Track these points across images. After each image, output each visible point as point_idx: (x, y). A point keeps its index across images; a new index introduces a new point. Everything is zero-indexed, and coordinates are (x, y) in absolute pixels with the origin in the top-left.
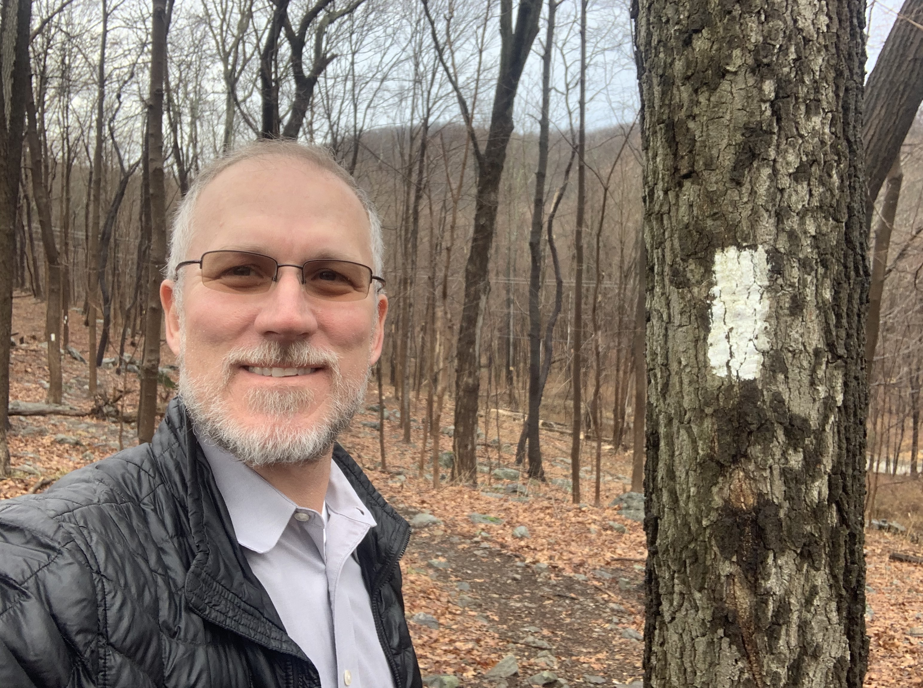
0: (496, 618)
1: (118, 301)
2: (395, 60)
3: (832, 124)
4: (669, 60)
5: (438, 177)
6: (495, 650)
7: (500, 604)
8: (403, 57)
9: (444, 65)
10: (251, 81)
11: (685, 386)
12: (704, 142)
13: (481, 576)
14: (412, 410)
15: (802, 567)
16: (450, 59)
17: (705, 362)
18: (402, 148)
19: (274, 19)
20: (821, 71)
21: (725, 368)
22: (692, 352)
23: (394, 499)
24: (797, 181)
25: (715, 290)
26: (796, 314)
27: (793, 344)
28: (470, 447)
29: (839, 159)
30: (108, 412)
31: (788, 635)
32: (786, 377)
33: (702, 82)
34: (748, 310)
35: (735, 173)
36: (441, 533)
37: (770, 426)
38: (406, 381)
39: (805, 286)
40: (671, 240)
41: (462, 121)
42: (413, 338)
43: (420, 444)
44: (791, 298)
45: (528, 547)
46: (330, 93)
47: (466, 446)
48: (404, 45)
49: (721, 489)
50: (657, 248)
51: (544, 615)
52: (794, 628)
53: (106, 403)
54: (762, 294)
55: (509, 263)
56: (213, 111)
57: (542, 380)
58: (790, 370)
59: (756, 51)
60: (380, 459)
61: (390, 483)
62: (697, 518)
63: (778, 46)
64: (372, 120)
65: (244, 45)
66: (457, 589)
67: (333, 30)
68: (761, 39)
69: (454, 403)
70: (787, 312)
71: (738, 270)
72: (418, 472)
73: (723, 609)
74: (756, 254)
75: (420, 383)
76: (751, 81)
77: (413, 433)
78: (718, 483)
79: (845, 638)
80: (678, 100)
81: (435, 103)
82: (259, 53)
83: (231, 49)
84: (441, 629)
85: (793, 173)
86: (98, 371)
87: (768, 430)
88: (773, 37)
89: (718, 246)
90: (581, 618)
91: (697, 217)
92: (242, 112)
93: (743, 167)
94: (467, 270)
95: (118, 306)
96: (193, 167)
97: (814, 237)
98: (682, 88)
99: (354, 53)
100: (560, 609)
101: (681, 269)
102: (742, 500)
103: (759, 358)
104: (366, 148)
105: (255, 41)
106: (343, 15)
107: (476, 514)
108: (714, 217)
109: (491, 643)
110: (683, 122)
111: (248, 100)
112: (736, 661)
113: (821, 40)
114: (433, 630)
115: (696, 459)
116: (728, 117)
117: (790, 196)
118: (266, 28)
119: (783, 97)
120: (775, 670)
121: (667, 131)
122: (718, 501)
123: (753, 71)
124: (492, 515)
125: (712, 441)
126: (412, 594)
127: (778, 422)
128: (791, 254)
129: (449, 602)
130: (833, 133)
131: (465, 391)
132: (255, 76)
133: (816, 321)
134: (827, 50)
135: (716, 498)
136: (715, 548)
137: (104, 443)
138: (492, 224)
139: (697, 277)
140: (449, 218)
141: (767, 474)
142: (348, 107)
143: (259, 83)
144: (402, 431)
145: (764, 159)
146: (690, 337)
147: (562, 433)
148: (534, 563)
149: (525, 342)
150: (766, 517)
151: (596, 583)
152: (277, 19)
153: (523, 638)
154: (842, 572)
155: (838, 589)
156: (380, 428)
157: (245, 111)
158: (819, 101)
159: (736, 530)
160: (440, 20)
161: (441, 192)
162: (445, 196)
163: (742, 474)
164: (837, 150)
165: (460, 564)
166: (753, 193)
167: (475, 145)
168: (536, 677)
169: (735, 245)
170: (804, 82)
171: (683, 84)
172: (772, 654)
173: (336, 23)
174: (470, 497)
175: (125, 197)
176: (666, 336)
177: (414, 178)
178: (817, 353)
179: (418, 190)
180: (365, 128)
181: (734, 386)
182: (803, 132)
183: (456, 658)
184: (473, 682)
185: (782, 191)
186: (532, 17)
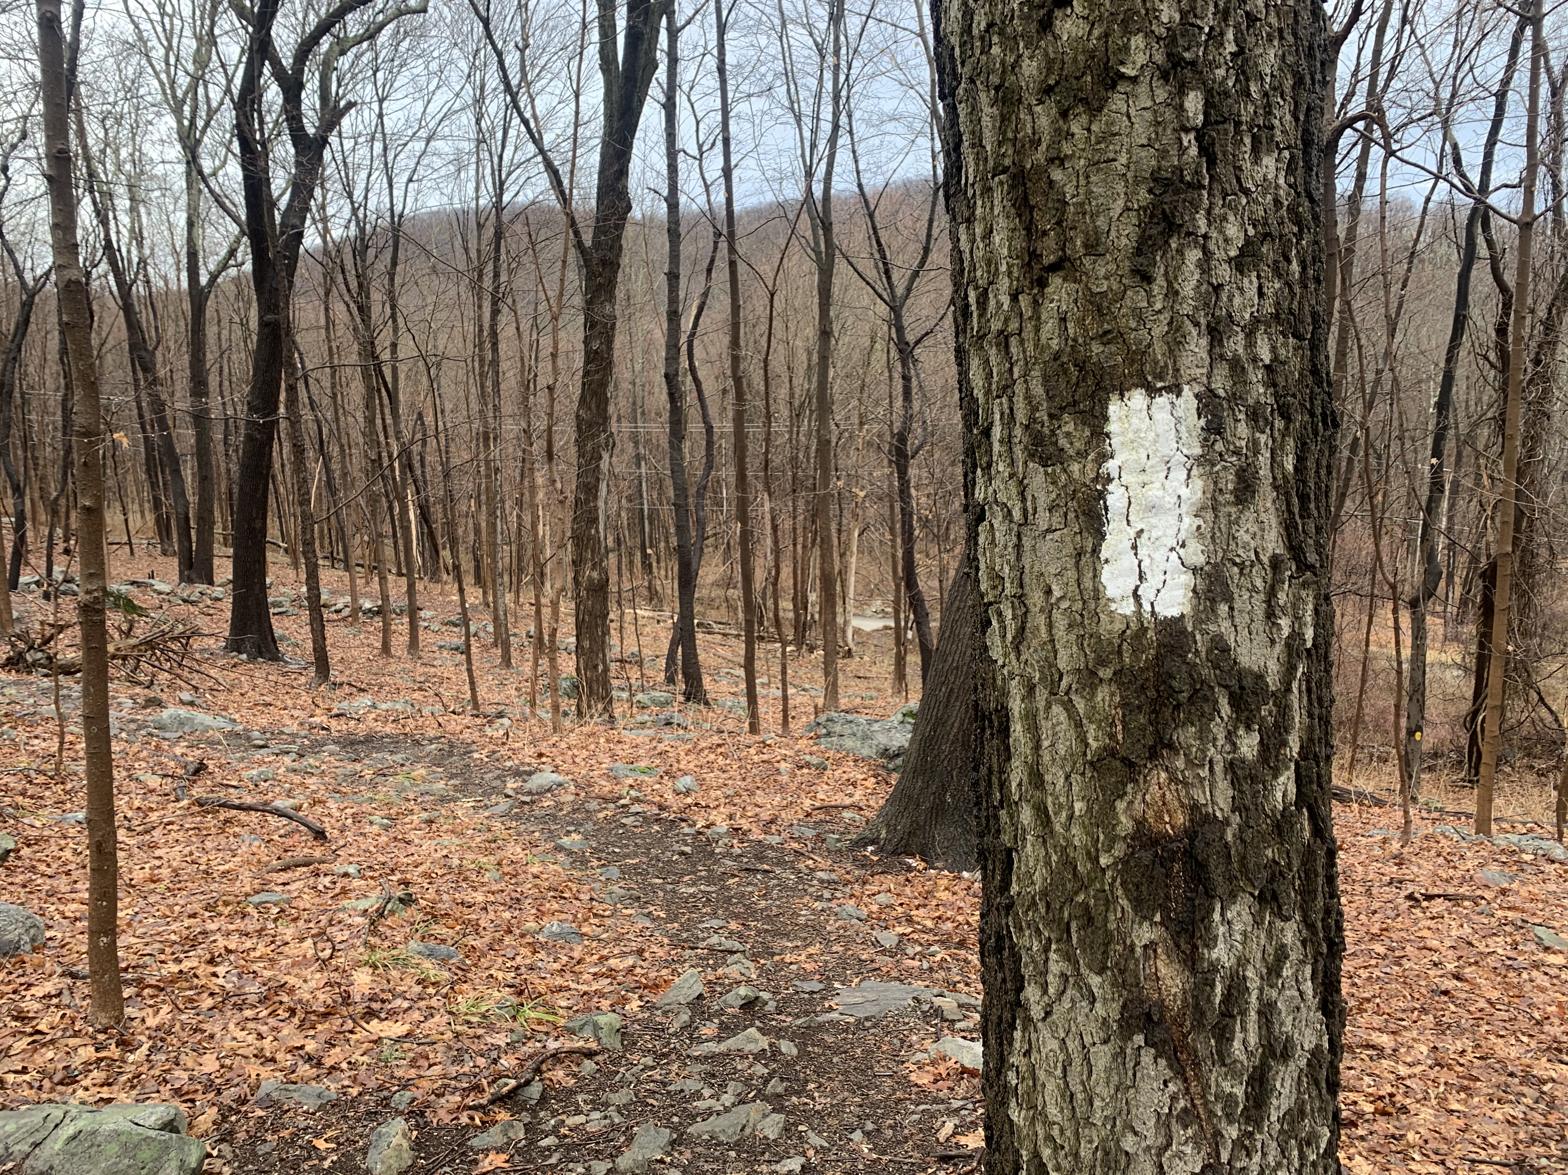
0: (662, 915)
1: (36, 486)
2: (445, 110)
3: (1290, 170)
4: (1010, 59)
5: (523, 281)
6: (667, 964)
7: (666, 892)
8: (457, 106)
9: (520, 114)
10: (222, 143)
11: (1060, 632)
12: (1082, 204)
13: (636, 855)
14: (511, 619)
15: (1263, 919)
16: (529, 107)
17: (1096, 590)
18: (465, 240)
19: (251, 48)
20: (1272, 76)
21: (1132, 600)
22: (1072, 574)
23: (498, 755)
24: (1242, 273)
25: (1111, 466)
26: (1246, 500)
27: (1240, 552)
28: (600, 668)
29: (1301, 231)
30: (35, 661)
31: (1244, 1029)
32: (1231, 608)
33: (1075, 96)
34: (1168, 499)
35: (1140, 259)
36: (571, 798)
37: (1209, 694)
38: (499, 581)
39: (1256, 452)
40: (1026, 381)
41: (552, 199)
42: (504, 518)
43: (527, 669)
44: (1237, 474)
45: (696, 805)
46: (349, 160)
47: (596, 667)
48: (458, 88)
49: (1131, 802)
50: (998, 397)
51: (728, 900)
52: (1253, 1015)
53: (31, 647)
54: (1190, 470)
55: (634, 403)
56: (165, 190)
57: (694, 566)
58: (1236, 596)
59: (1170, 39)
60: (468, 695)
61: (489, 731)
62: (1088, 853)
63: (1207, 30)
64: (416, 200)
65: (206, 88)
66: (602, 878)
67: (347, 66)
68: (1177, 16)
69: (573, 606)
70: (1230, 498)
71: (1149, 429)
72: (528, 711)
73: (1142, 1002)
74: (1179, 402)
75: (519, 581)
76: (1161, 95)
77: (514, 654)
78: (1125, 793)
79: (1319, 1014)
80: (1030, 132)
81: (509, 174)
82: (232, 100)
83: (186, 94)
84: (586, 943)
85: (1237, 257)
86: (13, 598)
87: (1206, 699)
88: (1199, 11)
89: (1114, 388)
90: (779, 898)
91: (1075, 340)
92: (211, 191)
93: (1154, 248)
94: (578, 416)
95: (37, 495)
96: (141, 277)
97: (1266, 367)
98: (1038, 109)
99: (381, 101)
100: (750, 889)
101: (1046, 431)
102: (1167, 819)
103: (1187, 579)
104: (410, 240)
105: (224, 82)
106: (360, 42)
107: (618, 764)
108: (1105, 339)
109: (661, 953)
110: (1041, 171)
111: (221, 173)
112: (1165, 1083)
113: (1273, 19)
114: (574, 946)
115: (1085, 754)
116: (1123, 159)
117: (1230, 299)
118: (240, 61)
119: (1217, 123)
120: (1228, 1090)
121: (1012, 187)
122: (1125, 824)
123: (1165, 76)
124: (643, 764)
125: (1113, 724)
126: (538, 895)
127: (1220, 685)
128: (1234, 398)
129: (592, 899)
130: (1290, 186)
131: (587, 590)
132: (228, 136)
133: (1272, 510)
134: (1282, 38)
135: (1123, 819)
136: (1124, 902)
137: (32, 710)
138: (610, 349)
139: (1077, 444)
140: (546, 342)
141: (1204, 773)
142: (379, 181)
143: (236, 147)
144: (499, 652)
145: (1189, 234)
146: (1069, 549)
147: (724, 635)
148: (708, 827)
149: (667, 513)
150: (1207, 844)
151: (795, 845)
152: (255, 47)
153: (704, 940)
154: (1320, 916)
155: (1316, 946)
156: (467, 651)
157: (217, 189)
158: (1272, 128)
159: (1159, 871)
160: (509, 52)
161: (529, 303)
162: (536, 310)
163: (1163, 775)
164: (1297, 214)
165: (603, 840)
166: (1172, 293)
167: (577, 233)
168: (730, 998)
169: (1142, 386)
170: (1249, 95)
171: (1041, 102)
172: (1224, 1065)
173: (350, 55)
174: (608, 741)
175: (32, 327)
176: (1018, 546)
177: (487, 283)
178: (1276, 563)
179: (495, 303)
180: (406, 212)
181: (1147, 629)
182: (1250, 185)
183: (611, 984)
184: (640, 1016)
185: (1217, 289)
186: (645, 46)
